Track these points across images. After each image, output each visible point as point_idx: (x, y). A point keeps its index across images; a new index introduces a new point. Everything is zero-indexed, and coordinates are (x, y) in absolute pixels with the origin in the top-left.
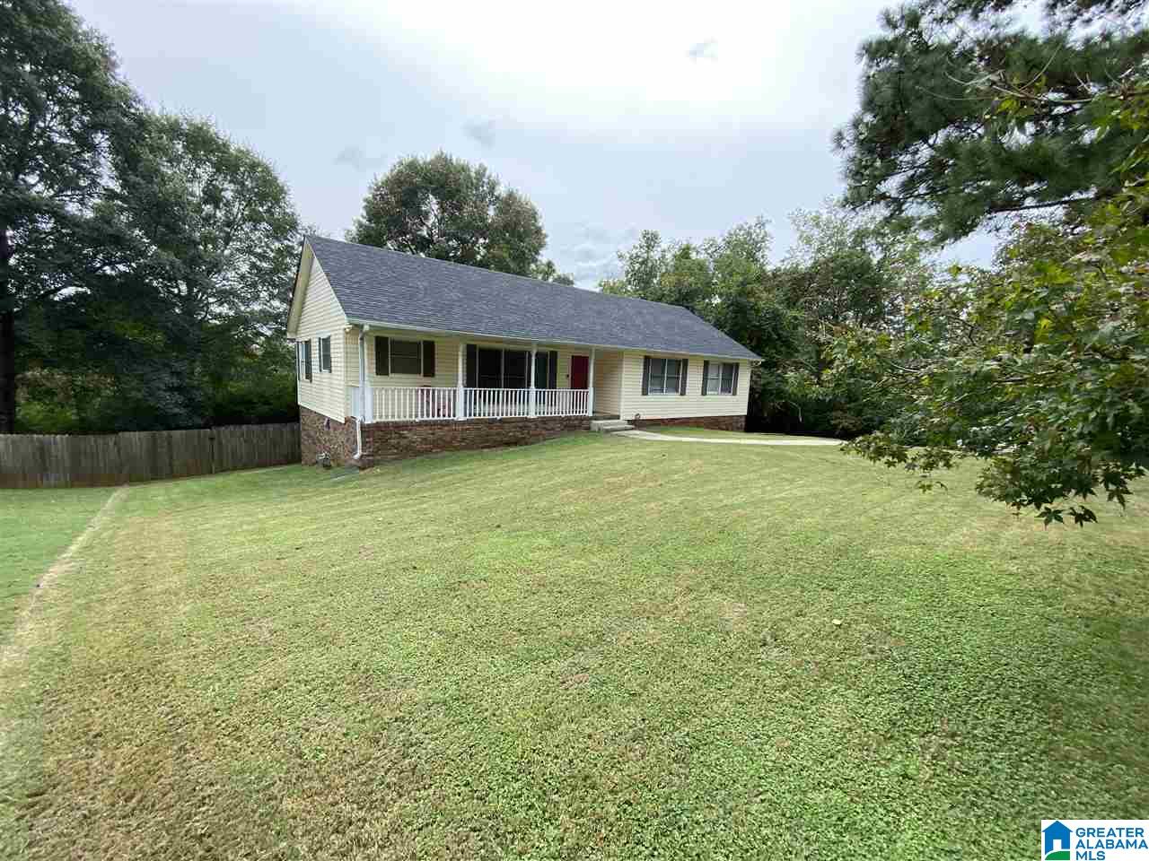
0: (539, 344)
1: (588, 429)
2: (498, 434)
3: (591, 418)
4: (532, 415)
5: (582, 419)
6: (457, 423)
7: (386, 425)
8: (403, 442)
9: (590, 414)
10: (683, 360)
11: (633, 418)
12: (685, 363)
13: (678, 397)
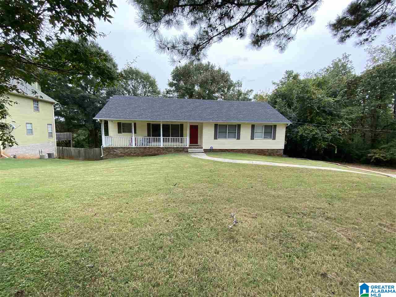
0: (163, 122)
1: (187, 152)
2: (147, 152)
3: (188, 148)
4: (162, 146)
5: (184, 148)
6: (132, 148)
7: (109, 148)
8: (115, 153)
9: (188, 146)
10: (238, 125)
11: (209, 148)
12: (239, 126)
13: (235, 140)
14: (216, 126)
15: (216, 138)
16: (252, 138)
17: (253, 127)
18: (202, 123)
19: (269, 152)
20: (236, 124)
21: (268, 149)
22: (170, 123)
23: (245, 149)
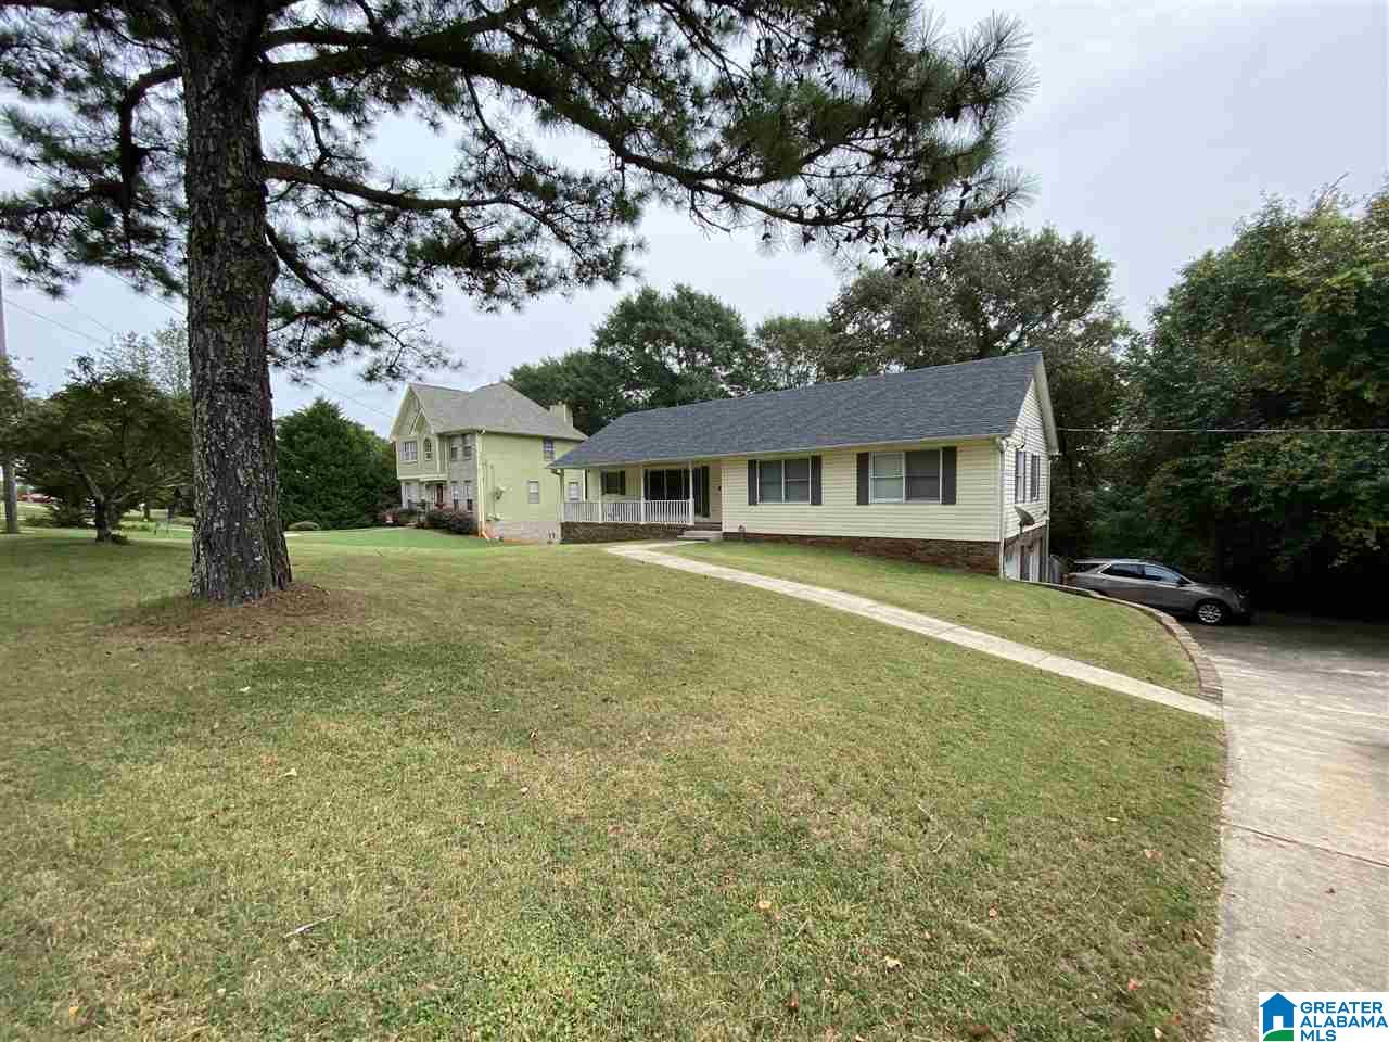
3: (692, 528)
4: (642, 522)
5: (683, 528)
6: (598, 525)
7: (569, 523)
8: (576, 534)
9: (691, 523)
10: (813, 457)
11: (736, 530)
12: (817, 462)
13: (806, 506)
14: (752, 464)
15: (752, 502)
16: (862, 499)
17: (863, 460)
18: (718, 461)
19: (931, 551)
20: (807, 455)
21: (927, 541)
22: (665, 468)
23: (840, 538)
